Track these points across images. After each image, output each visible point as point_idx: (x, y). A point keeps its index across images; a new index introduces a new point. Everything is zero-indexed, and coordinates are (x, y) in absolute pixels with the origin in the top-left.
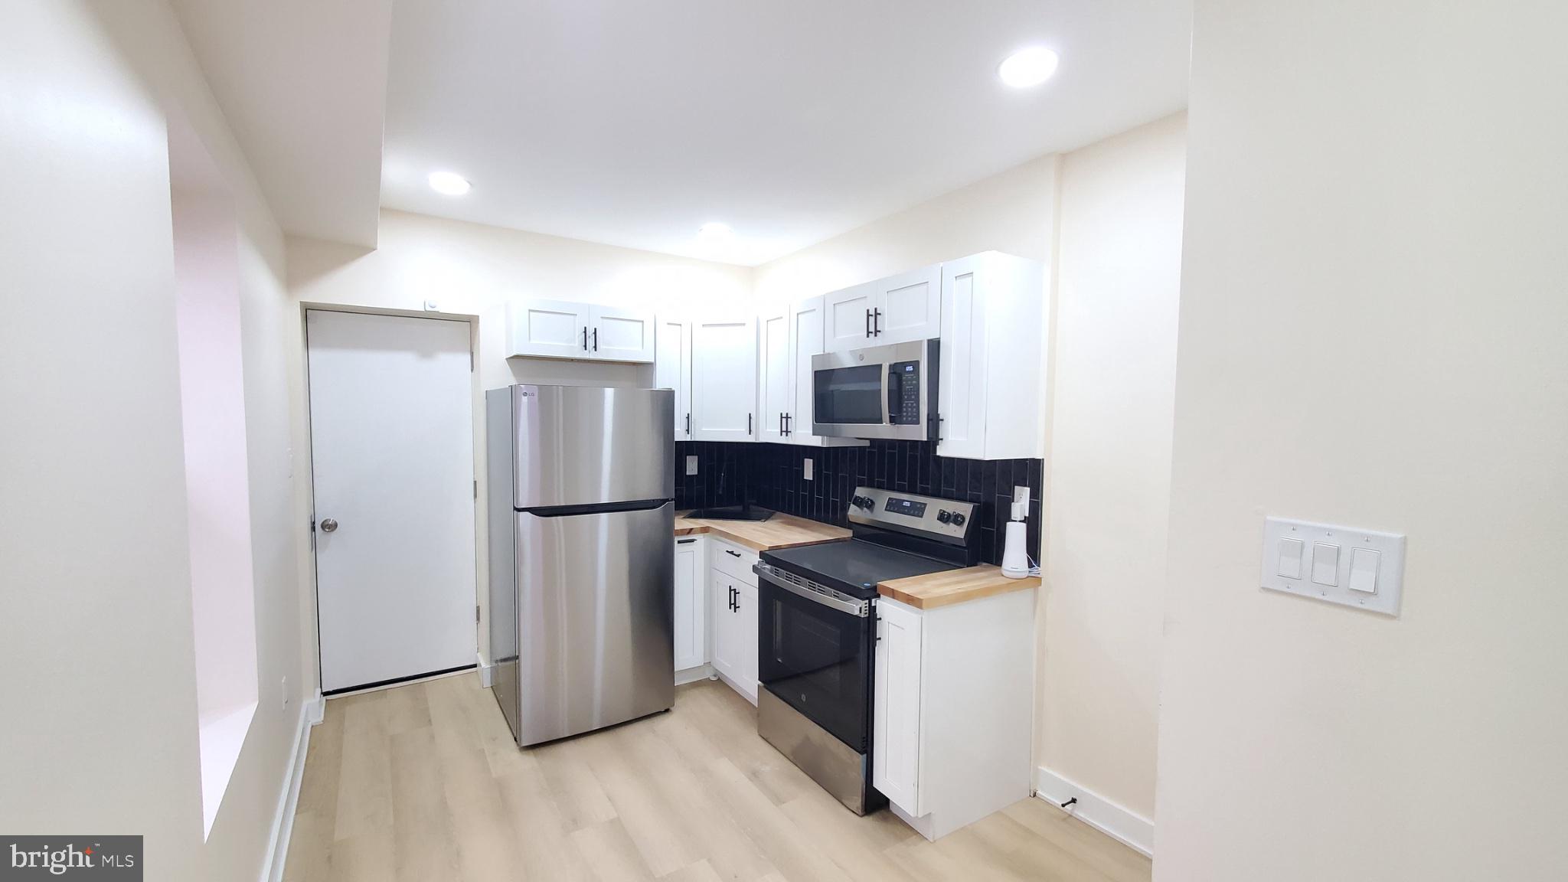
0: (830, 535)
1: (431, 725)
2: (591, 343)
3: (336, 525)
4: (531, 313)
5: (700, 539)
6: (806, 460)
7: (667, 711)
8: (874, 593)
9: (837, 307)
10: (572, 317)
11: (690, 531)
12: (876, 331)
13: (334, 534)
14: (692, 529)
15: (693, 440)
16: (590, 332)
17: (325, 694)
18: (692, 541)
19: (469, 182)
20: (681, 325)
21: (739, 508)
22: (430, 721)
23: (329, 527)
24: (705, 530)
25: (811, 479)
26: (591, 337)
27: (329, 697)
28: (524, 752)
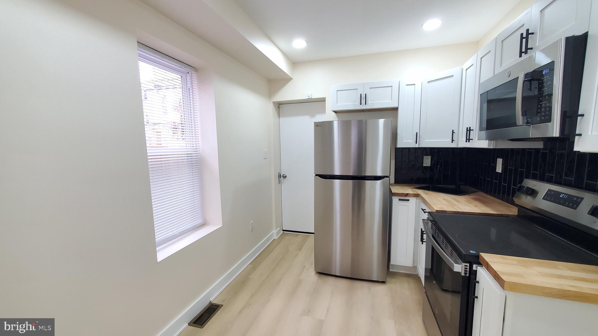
0: (497, 211)
1: (300, 251)
2: (363, 101)
3: (286, 176)
4: (338, 92)
5: (413, 200)
6: (498, 159)
7: (383, 282)
8: (477, 260)
9: (505, 42)
10: (356, 90)
11: (407, 195)
12: (527, 49)
13: (285, 179)
14: (408, 194)
15: (420, 147)
16: (363, 96)
17: (283, 230)
18: (408, 200)
19: (306, 42)
20: (415, 84)
21: (453, 187)
22: (301, 250)
23: (285, 177)
24: (417, 196)
25: (501, 172)
26: (363, 99)
27: (284, 232)
28: (317, 274)
